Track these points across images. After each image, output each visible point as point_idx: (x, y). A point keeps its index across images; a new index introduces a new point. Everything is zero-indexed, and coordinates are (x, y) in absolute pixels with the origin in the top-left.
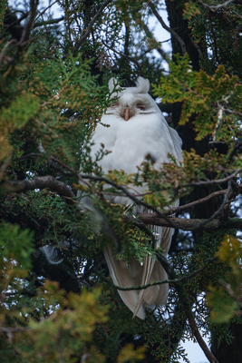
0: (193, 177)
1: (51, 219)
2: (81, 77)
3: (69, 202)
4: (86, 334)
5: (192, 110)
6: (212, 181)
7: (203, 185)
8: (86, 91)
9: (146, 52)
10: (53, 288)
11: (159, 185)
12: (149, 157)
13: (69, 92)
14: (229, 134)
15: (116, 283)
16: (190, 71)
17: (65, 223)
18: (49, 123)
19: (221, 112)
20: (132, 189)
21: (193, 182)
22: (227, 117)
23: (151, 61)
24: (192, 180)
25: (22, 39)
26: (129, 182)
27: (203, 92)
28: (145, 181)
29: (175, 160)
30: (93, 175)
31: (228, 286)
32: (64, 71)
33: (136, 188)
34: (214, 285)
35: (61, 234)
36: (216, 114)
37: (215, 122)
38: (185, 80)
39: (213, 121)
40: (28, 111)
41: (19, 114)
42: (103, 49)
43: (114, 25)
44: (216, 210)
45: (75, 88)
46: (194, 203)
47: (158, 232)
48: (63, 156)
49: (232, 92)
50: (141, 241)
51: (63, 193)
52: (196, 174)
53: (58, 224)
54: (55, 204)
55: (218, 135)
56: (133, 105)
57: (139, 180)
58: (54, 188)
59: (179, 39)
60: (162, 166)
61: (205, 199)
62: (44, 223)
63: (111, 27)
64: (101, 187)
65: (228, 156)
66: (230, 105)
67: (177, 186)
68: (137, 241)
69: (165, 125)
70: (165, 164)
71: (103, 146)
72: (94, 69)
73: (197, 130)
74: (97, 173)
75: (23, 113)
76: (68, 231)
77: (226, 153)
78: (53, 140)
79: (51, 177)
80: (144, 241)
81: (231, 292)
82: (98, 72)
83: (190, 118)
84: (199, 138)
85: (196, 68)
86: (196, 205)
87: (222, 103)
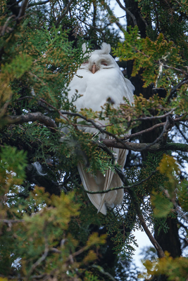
0: (141, 114)
1: (40, 143)
2: (61, 43)
3: (53, 131)
4: (65, 224)
5: (140, 66)
6: (155, 117)
7: (148, 119)
8: (65, 52)
9: (108, 25)
10: (41, 191)
11: (116, 120)
12: (109, 100)
13: (53, 53)
14: (167, 83)
15: (86, 189)
16: (139, 38)
17: (50, 146)
18: (38, 75)
19: (161, 67)
20: (98, 122)
21: (141, 118)
22: (166, 71)
23: (111, 31)
24: (141, 116)
25: (19, 15)
26: (96, 117)
27: (148, 53)
28: (107, 117)
29: (128, 102)
30: (70, 111)
31: (166, 191)
32: (49, 38)
33: (100, 121)
34: (156, 191)
35: (48, 154)
36: (157, 69)
37: (157, 75)
38: (136, 44)
39: (156, 73)
40: (24, 66)
41: (18, 68)
42: (77, 22)
43: (85, 5)
44: (158, 136)
45: (57, 50)
46: (142, 132)
47: (116, 152)
48: (48, 98)
49: (169, 53)
50: (104, 159)
51: (49, 124)
52: (143, 111)
53: (45, 147)
54: (43, 133)
55: (159, 83)
56: (98, 62)
57: (103, 116)
58: (42, 121)
59: (132, 15)
60: (119, 106)
61: (150, 129)
62: (35, 146)
63: (83, 6)
64: (75, 121)
65: (166, 99)
66: (167, 62)
67: (129, 120)
68: (101, 159)
69: (122, 76)
70: (121, 105)
71: (77, 91)
72: (71, 37)
73: (144, 80)
74: (73, 111)
75: (21, 67)
76: (52, 152)
77: (164, 97)
78: (41, 87)
79: (40, 113)
80: (106, 159)
81: (168, 196)
82: (74, 39)
83: (139, 71)
84: (145, 86)
85: (143, 36)
86: (143, 134)
87: (162, 61)
